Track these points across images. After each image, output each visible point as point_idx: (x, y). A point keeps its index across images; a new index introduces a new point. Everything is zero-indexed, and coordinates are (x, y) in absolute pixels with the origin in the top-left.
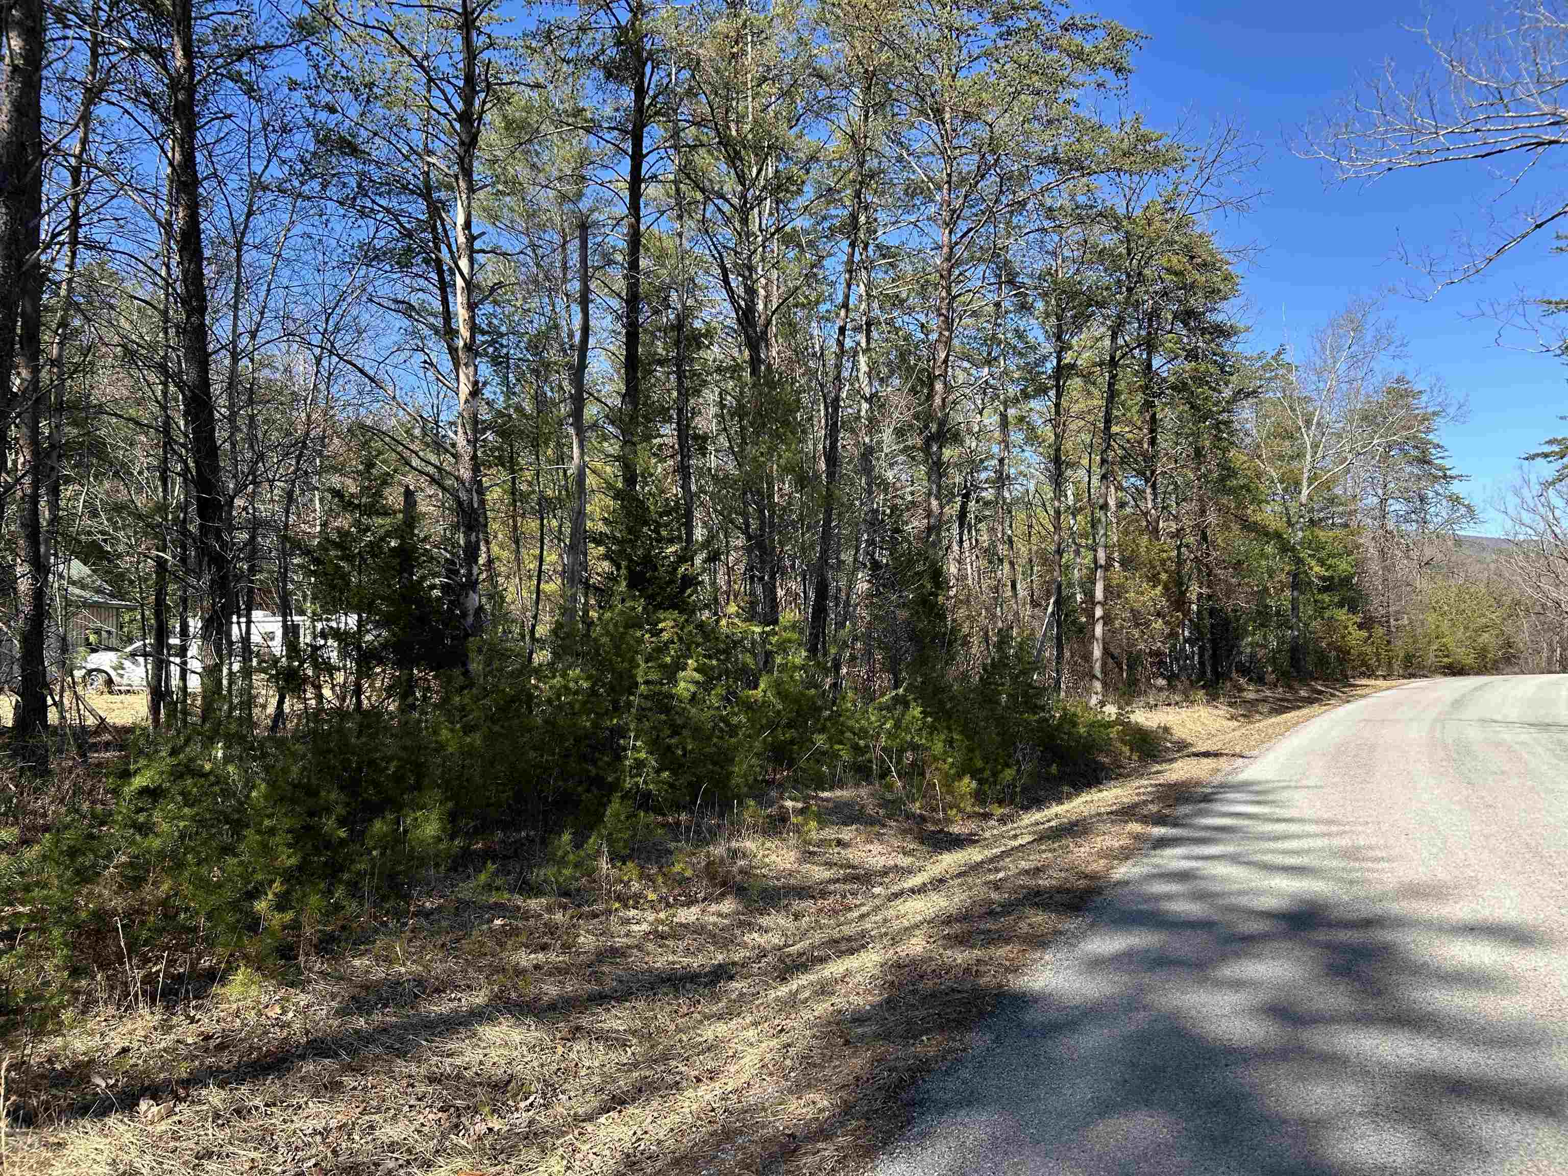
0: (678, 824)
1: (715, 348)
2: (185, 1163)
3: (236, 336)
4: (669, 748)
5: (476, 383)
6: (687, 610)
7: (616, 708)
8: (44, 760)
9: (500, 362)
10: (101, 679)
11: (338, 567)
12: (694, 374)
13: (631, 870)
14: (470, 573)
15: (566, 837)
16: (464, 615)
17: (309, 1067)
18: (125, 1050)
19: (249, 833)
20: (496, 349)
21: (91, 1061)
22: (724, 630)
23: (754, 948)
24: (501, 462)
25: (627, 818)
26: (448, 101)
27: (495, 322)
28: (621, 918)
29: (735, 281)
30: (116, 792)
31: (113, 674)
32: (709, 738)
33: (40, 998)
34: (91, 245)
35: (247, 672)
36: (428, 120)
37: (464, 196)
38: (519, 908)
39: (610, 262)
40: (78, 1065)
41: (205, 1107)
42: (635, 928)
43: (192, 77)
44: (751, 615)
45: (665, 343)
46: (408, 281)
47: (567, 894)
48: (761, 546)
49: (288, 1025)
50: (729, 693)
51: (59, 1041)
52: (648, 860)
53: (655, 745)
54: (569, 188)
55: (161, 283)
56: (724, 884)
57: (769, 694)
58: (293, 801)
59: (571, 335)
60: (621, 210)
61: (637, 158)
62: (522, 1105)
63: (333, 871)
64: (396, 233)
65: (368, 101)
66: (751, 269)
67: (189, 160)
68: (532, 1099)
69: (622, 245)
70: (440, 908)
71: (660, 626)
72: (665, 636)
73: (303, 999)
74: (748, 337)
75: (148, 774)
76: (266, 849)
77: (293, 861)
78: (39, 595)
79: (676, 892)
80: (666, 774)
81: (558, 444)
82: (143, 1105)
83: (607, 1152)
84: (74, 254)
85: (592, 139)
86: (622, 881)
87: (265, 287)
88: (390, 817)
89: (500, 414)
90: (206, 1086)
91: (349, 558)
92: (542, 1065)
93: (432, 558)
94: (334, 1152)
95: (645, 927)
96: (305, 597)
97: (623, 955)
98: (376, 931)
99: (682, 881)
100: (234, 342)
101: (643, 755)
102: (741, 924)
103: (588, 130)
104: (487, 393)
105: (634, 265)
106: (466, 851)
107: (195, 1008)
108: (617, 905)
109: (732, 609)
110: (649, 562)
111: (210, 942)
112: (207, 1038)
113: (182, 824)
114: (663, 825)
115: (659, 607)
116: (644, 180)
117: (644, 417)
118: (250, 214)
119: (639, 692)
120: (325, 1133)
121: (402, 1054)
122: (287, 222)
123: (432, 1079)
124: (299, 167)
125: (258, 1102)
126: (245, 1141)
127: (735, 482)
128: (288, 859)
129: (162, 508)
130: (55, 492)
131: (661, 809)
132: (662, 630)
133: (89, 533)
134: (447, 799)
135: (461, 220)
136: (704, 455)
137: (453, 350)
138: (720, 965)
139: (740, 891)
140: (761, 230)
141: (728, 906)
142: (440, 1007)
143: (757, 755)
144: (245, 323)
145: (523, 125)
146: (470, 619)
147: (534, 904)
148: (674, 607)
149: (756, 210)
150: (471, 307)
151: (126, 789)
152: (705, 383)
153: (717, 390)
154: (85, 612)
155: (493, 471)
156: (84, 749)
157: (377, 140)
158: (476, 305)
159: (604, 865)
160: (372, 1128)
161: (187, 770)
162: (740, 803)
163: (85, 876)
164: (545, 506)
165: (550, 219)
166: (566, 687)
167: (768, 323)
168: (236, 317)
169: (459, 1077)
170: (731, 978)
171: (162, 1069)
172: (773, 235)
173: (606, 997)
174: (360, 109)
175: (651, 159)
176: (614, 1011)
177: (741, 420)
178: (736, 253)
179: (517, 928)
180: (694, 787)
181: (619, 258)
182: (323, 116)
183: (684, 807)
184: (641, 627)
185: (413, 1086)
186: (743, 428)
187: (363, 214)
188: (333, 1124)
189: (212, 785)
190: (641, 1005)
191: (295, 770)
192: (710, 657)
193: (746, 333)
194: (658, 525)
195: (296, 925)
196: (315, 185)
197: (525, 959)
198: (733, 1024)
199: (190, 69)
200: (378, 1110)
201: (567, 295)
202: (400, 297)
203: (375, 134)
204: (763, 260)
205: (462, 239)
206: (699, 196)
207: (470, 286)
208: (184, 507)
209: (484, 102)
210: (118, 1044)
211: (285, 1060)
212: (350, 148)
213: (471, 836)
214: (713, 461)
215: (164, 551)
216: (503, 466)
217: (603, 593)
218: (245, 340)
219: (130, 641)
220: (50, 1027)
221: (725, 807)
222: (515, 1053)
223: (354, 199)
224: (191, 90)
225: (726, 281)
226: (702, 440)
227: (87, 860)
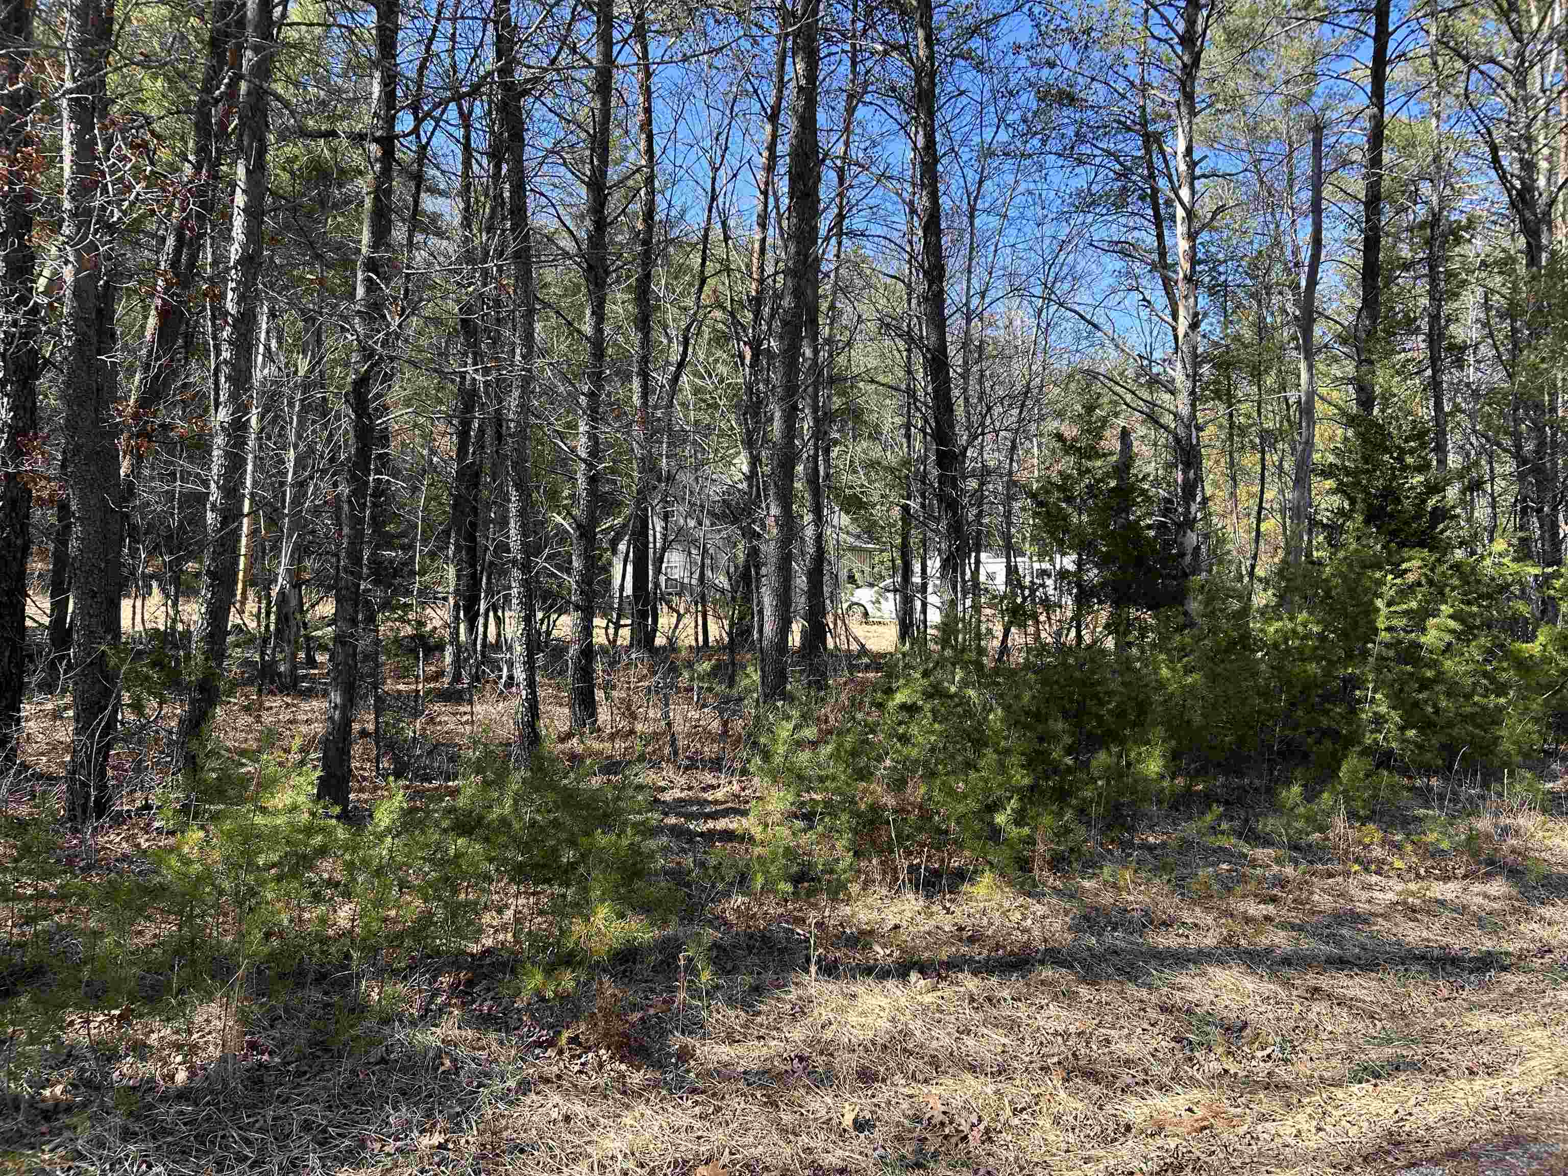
0: (1430, 789)
1: (1477, 242)
2: (949, 1034)
3: (969, 297)
4: (1416, 704)
5: (1196, 314)
6: (1439, 547)
7: (1350, 656)
8: (824, 675)
9: (1219, 290)
10: (859, 611)
11: (1061, 509)
12: (1450, 275)
13: (1373, 833)
14: (1188, 509)
15: (1296, 789)
16: (1182, 555)
17: (1047, 973)
18: (896, 927)
19: (989, 751)
20: (1213, 278)
21: (871, 932)
22: (1490, 571)
23: (1533, 941)
24: (1217, 395)
25: (1367, 776)
26: (1169, 25)
27: (1213, 249)
28: (1362, 882)
29: (1508, 158)
30: (880, 706)
31: (869, 607)
32: (1468, 697)
33: (832, 872)
34: (852, 234)
35: (977, 608)
36: (1144, 52)
37: (1185, 121)
38: (1245, 856)
39: (1345, 163)
40: (862, 933)
41: (962, 989)
42: (1380, 895)
43: (933, 65)
44: (1523, 552)
45: (1412, 244)
46: (1123, 220)
47: (1296, 848)
48: (1538, 470)
49: (1026, 931)
50: (1494, 645)
51: (848, 910)
52: (1392, 824)
53: (1398, 700)
54: (1299, 90)
55: (907, 257)
56: (1491, 862)
57: (1550, 648)
58: (1026, 727)
59: (1296, 252)
60: (1361, 100)
61: (1382, 37)
62: (1259, 1054)
63: (1062, 795)
64: (1111, 174)
65: (1086, 47)
66: (1530, 139)
67: (930, 143)
68: (1269, 1050)
69: (1362, 140)
70: (1164, 845)
71: (1404, 566)
72: (1411, 578)
73: (1040, 910)
74: (1523, 221)
75: (907, 692)
76: (1002, 768)
77: (1026, 781)
78: (819, 538)
79: (1429, 863)
80: (1411, 733)
81: (1280, 371)
82: (914, 976)
83: (1366, 1124)
84: (840, 244)
85: (1326, 28)
86: (1360, 842)
87: (993, 248)
88: (1115, 749)
89: (1216, 345)
90: (962, 971)
91: (1069, 500)
92: (1278, 1020)
93: (1150, 498)
94: (1074, 1055)
95: (1391, 896)
96: (1024, 538)
97: (1366, 921)
98: (1103, 858)
99: (1436, 853)
100: (967, 304)
101: (1383, 709)
102: (1515, 910)
103: (1321, 20)
104: (1204, 326)
105: (1376, 161)
106: (1188, 791)
107: (952, 901)
108: (1356, 867)
109: (1500, 545)
110: (1391, 494)
111: (960, 845)
112: (961, 929)
113: (933, 738)
114: (1410, 789)
115: (1402, 545)
116: (1390, 61)
117: (1384, 331)
118: (981, 182)
119: (1378, 639)
120: (1065, 1035)
121: (1133, 979)
122: (1012, 182)
123: (1164, 1009)
124: (1023, 127)
125: (1006, 994)
126: (996, 1026)
127: (1505, 396)
128: (1022, 778)
129: (906, 463)
130: (827, 451)
131: (1408, 769)
132: (1406, 571)
133: (851, 487)
134: (1171, 737)
135: (1181, 146)
136: (1461, 368)
137: (1168, 285)
138: (1489, 953)
139: (1514, 873)
140: (1544, 91)
141: (1498, 887)
142: (1166, 940)
143: (1536, 720)
144: (976, 285)
145: (1247, 33)
146: (1188, 558)
147: (1262, 853)
148: (1422, 544)
149: (1537, 68)
150: (1192, 236)
151: (890, 703)
152: (1464, 282)
153: (1480, 291)
154: (849, 555)
155: (1210, 404)
156: (852, 668)
157: (1095, 85)
158: (1197, 233)
159: (1340, 824)
160: (1108, 1041)
161: (935, 692)
162: (1511, 774)
163: (863, 774)
164: (1268, 439)
165: (1275, 129)
166: (1294, 631)
167: (1552, 202)
168: (969, 280)
169: (1189, 1012)
170: (1505, 969)
171: (926, 948)
172: (1560, 93)
173: (1348, 962)
174: (1077, 58)
175: (1398, 36)
176: (1357, 979)
177: (1514, 320)
178: (1509, 123)
179: (1244, 875)
180: (1449, 749)
181: (1356, 156)
182: (1045, 72)
183: (1436, 773)
184: (1381, 568)
185: (1144, 1010)
186: (1514, 330)
187: (1080, 162)
188: (1072, 1029)
189: (956, 706)
190: (1390, 979)
191: (1027, 697)
192: (1469, 603)
193: (1522, 216)
194: (1402, 452)
195: (1030, 841)
196: (1036, 142)
197: (1255, 909)
198: (1512, 1020)
199: (931, 57)
200: (1113, 1027)
201: (1293, 209)
202: (1115, 239)
203: (1093, 79)
204: (1546, 125)
205: (1182, 167)
206: (1459, 65)
207: (1190, 214)
208: (924, 460)
209: (1208, 17)
210: (892, 922)
211: (1027, 962)
212: (1068, 98)
213: (1194, 776)
214: (1471, 374)
215: (909, 498)
216: (1220, 399)
217: (1333, 531)
218: (975, 301)
219: (882, 578)
220: (841, 896)
221: (1490, 776)
222: (1248, 1002)
223: (1072, 148)
224: (932, 74)
225: (1496, 161)
226: (1458, 351)
227: (862, 762)
